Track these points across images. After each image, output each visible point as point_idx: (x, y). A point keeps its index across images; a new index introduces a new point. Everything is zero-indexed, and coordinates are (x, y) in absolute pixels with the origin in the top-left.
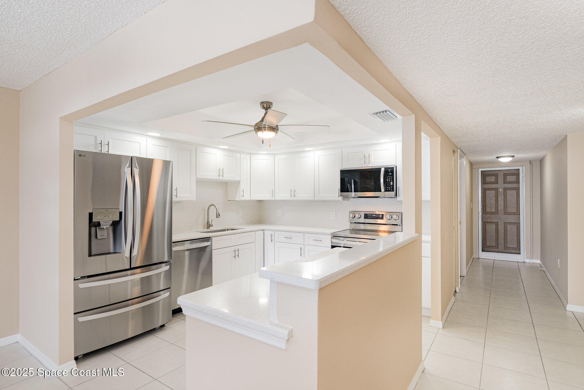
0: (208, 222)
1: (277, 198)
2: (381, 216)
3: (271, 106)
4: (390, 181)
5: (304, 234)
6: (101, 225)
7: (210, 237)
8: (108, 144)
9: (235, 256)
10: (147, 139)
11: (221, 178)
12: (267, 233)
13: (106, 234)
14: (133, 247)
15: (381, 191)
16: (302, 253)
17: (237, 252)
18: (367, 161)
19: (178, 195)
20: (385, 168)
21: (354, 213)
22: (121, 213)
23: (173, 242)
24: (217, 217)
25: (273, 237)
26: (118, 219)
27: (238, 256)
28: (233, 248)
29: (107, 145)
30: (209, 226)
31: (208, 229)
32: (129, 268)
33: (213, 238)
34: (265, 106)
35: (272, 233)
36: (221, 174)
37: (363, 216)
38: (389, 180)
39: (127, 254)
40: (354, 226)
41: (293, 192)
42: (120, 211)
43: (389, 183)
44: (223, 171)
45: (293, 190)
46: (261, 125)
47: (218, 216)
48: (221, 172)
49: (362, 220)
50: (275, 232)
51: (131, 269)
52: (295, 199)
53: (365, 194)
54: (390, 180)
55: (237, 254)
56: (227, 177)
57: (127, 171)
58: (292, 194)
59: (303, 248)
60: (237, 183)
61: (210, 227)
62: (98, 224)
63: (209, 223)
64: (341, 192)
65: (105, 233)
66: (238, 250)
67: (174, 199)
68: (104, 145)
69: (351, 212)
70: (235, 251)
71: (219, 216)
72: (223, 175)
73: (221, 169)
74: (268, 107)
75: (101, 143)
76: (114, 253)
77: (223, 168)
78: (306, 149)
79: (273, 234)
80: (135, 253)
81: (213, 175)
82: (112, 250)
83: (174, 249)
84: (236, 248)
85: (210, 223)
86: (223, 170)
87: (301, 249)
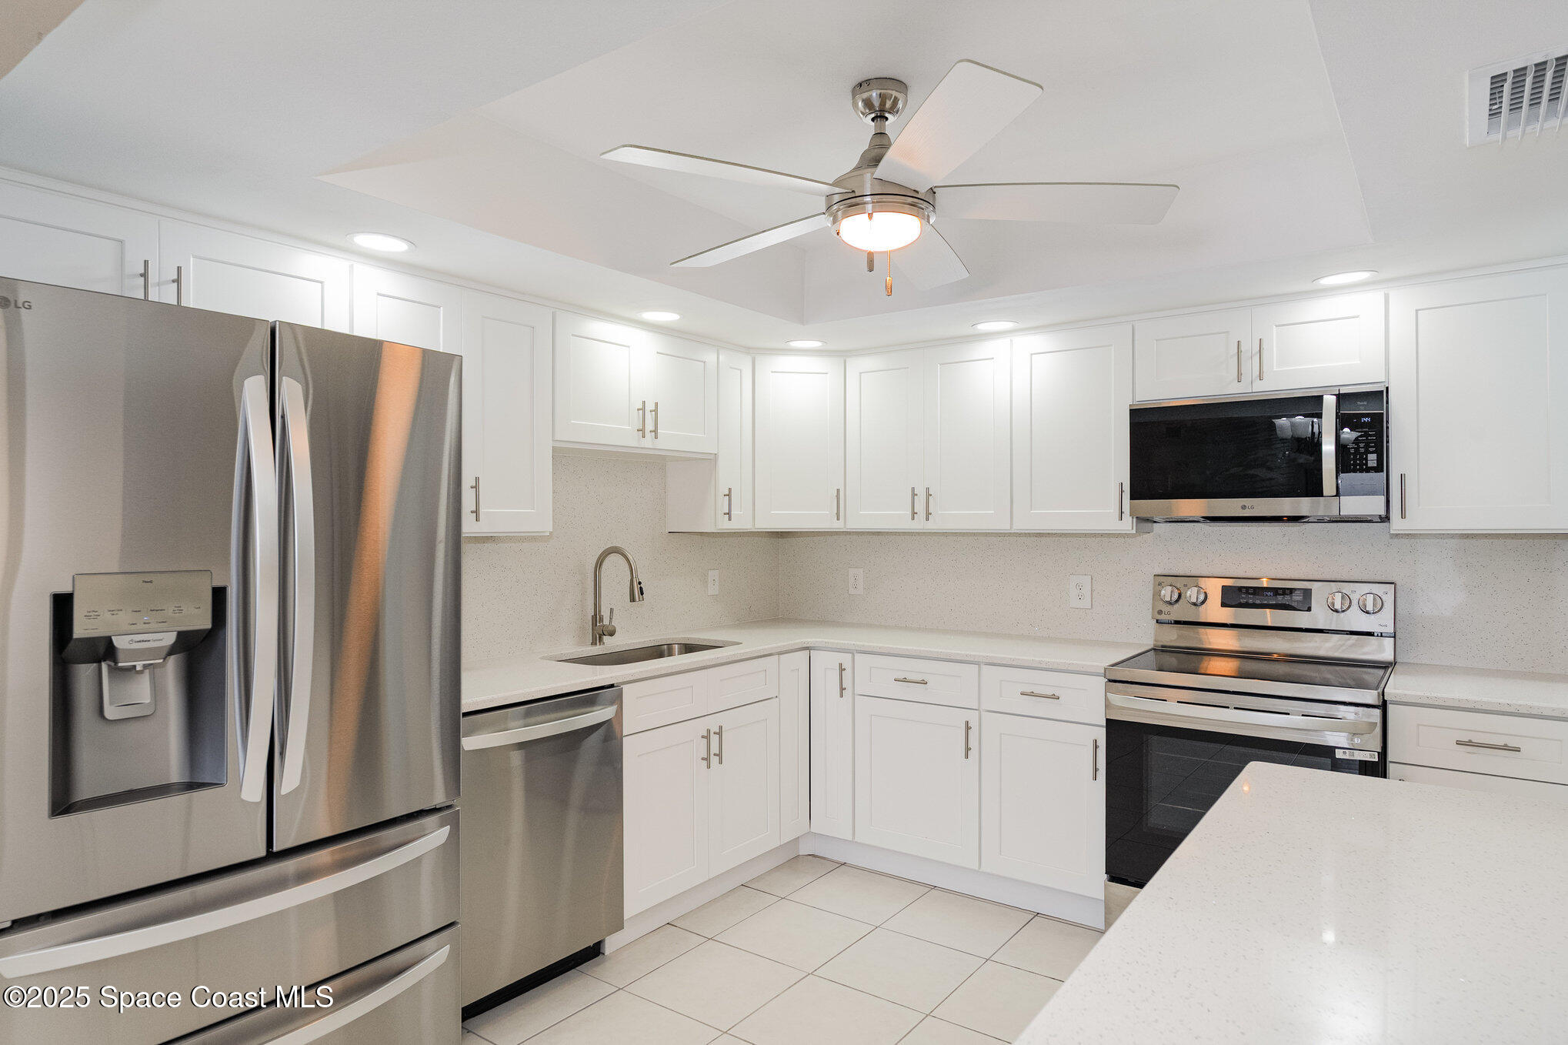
0: (596, 618)
1: (853, 525)
2: (1300, 598)
3: (900, 105)
4: (1362, 450)
5: (979, 667)
6: (120, 656)
7: (612, 686)
8: (178, 281)
9: (707, 759)
10: (351, 267)
11: (648, 442)
12: (825, 664)
13: (146, 698)
14: (282, 754)
15: (1318, 492)
16: (973, 743)
17: (715, 739)
18: (1250, 367)
19: (482, 510)
20: (1341, 398)
21: (1179, 582)
22: (219, 595)
23: (466, 714)
24: (633, 600)
25: (847, 674)
26: (206, 623)
27: (719, 755)
28: (701, 727)
29: (176, 284)
30: (600, 631)
31: (598, 646)
32: (263, 853)
33: (625, 688)
34: (877, 103)
35: (846, 660)
36: (649, 426)
37: (1215, 597)
38: (1362, 445)
39: (253, 789)
40: (1176, 637)
41: (922, 501)
42: (218, 583)
43: (1361, 459)
44: (656, 414)
45: (921, 492)
46: (862, 186)
47: (636, 592)
48: (648, 417)
49: (1214, 611)
50: (857, 656)
51: (272, 856)
52: (931, 526)
53: (1244, 507)
54: (1367, 447)
55: (715, 749)
56: (672, 438)
57: (253, 391)
58: (920, 507)
59: (973, 724)
60: (708, 462)
61: (606, 639)
62: (104, 651)
63: (601, 620)
64: (1132, 497)
65: (141, 690)
66: (720, 733)
67: (469, 527)
68: (159, 284)
69: (1161, 579)
70: (707, 737)
71: (642, 594)
72: (655, 431)
73: (650, 406)
74: (888, 104)
75: (145, 275)
76: (191, 786)
77: (657, 404)
78: (984, 327)
79: (847, 665)
80: (289, 780)
81: (620, 433)
82: (175, 772)
83: (469, 743)
84: (713, 724)
85: (606, 622)
86: (656, 411)
87: (968, 728)
